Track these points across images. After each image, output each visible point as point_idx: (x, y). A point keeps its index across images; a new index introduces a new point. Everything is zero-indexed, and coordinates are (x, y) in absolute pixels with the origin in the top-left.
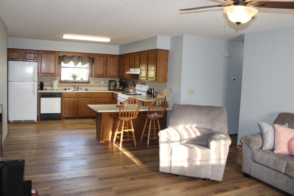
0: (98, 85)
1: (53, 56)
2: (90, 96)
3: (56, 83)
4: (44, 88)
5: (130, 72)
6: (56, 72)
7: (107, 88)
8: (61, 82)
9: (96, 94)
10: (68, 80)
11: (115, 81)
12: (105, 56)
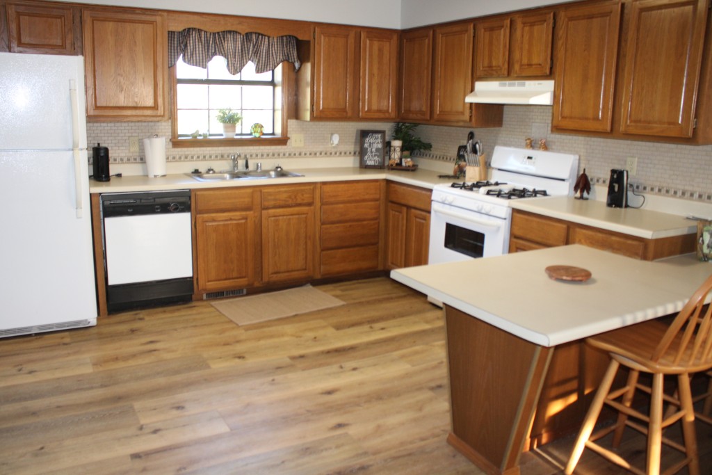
0: (319, 148)
1: (142, 33)
2: (306, 198)
3: (158, 148)
4: (113, 169)
5: (476, 95)
6: (160, 100)
7: (351, 162)
8: (176, 142)
9: (326, 188)
10: (205, 136)
11: (383, 132)
12: (352, 35)
